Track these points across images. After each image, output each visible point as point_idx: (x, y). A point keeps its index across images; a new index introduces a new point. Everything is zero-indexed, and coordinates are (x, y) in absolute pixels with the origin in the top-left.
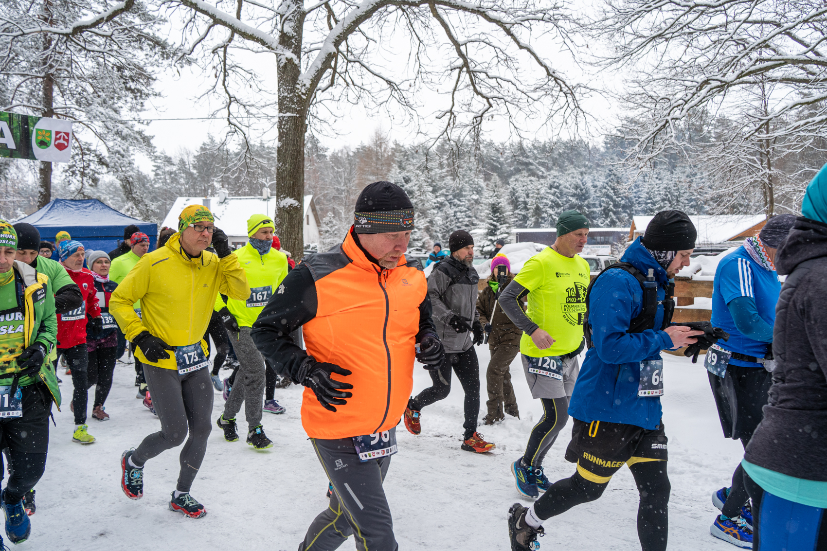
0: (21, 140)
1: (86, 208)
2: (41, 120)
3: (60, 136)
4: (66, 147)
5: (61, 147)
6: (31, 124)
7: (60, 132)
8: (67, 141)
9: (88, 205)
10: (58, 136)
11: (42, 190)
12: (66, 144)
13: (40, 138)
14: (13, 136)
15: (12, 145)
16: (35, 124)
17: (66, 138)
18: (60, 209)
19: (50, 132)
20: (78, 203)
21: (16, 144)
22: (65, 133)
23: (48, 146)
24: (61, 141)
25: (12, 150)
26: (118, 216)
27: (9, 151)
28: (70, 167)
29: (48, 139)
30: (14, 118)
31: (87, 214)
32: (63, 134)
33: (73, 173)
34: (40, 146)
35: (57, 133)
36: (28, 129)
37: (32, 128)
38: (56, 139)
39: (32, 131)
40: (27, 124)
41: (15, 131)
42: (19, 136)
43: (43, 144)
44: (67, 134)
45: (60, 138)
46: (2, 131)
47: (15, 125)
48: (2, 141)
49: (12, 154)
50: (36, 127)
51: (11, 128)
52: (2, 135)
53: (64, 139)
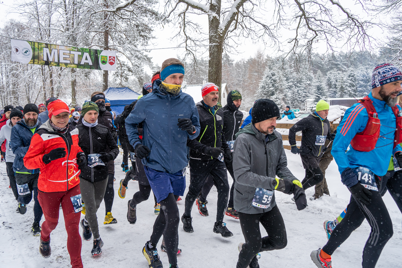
0: (94, 61)
1: (122, 91)
2: (103, 51)
4: (114, 63)
5: (111, 64)
6: (98, 53)
7: (111, 57)
8: (114, 61)
9: (124, 90)
11: (104, 84)
13: (103, 60)
14: (91, 59)
15: (91, 64)
16: (100, 53)
18: (111, 92)
19: (107, 56)
20: (119, 89)
22: (113, 57)
23: (106, 63)
24: (112, 61)
25: (91, 65)
26: (137, 95)
27: (90, 66)
28: (116, 73)
29: (106, 60)
30: (92, 51)
31: (123, 94)
33: (117, 75)
34: (102, 64)
35: (110, 57)
36: (97, 55)
37: (99, 55)
38: (110, 60)
40: (97, 53)
41: (92, 57)
42: (93, 60)
43: (104, 62)
44: (114, 57)
45: (111, 60)
46: (86, 57)
47: (92, 54)
48: (86, 61)
49: (91, 67)
50: (101, 54)
51: (90, 56)
52: (86, 59)
53: (113, 60)
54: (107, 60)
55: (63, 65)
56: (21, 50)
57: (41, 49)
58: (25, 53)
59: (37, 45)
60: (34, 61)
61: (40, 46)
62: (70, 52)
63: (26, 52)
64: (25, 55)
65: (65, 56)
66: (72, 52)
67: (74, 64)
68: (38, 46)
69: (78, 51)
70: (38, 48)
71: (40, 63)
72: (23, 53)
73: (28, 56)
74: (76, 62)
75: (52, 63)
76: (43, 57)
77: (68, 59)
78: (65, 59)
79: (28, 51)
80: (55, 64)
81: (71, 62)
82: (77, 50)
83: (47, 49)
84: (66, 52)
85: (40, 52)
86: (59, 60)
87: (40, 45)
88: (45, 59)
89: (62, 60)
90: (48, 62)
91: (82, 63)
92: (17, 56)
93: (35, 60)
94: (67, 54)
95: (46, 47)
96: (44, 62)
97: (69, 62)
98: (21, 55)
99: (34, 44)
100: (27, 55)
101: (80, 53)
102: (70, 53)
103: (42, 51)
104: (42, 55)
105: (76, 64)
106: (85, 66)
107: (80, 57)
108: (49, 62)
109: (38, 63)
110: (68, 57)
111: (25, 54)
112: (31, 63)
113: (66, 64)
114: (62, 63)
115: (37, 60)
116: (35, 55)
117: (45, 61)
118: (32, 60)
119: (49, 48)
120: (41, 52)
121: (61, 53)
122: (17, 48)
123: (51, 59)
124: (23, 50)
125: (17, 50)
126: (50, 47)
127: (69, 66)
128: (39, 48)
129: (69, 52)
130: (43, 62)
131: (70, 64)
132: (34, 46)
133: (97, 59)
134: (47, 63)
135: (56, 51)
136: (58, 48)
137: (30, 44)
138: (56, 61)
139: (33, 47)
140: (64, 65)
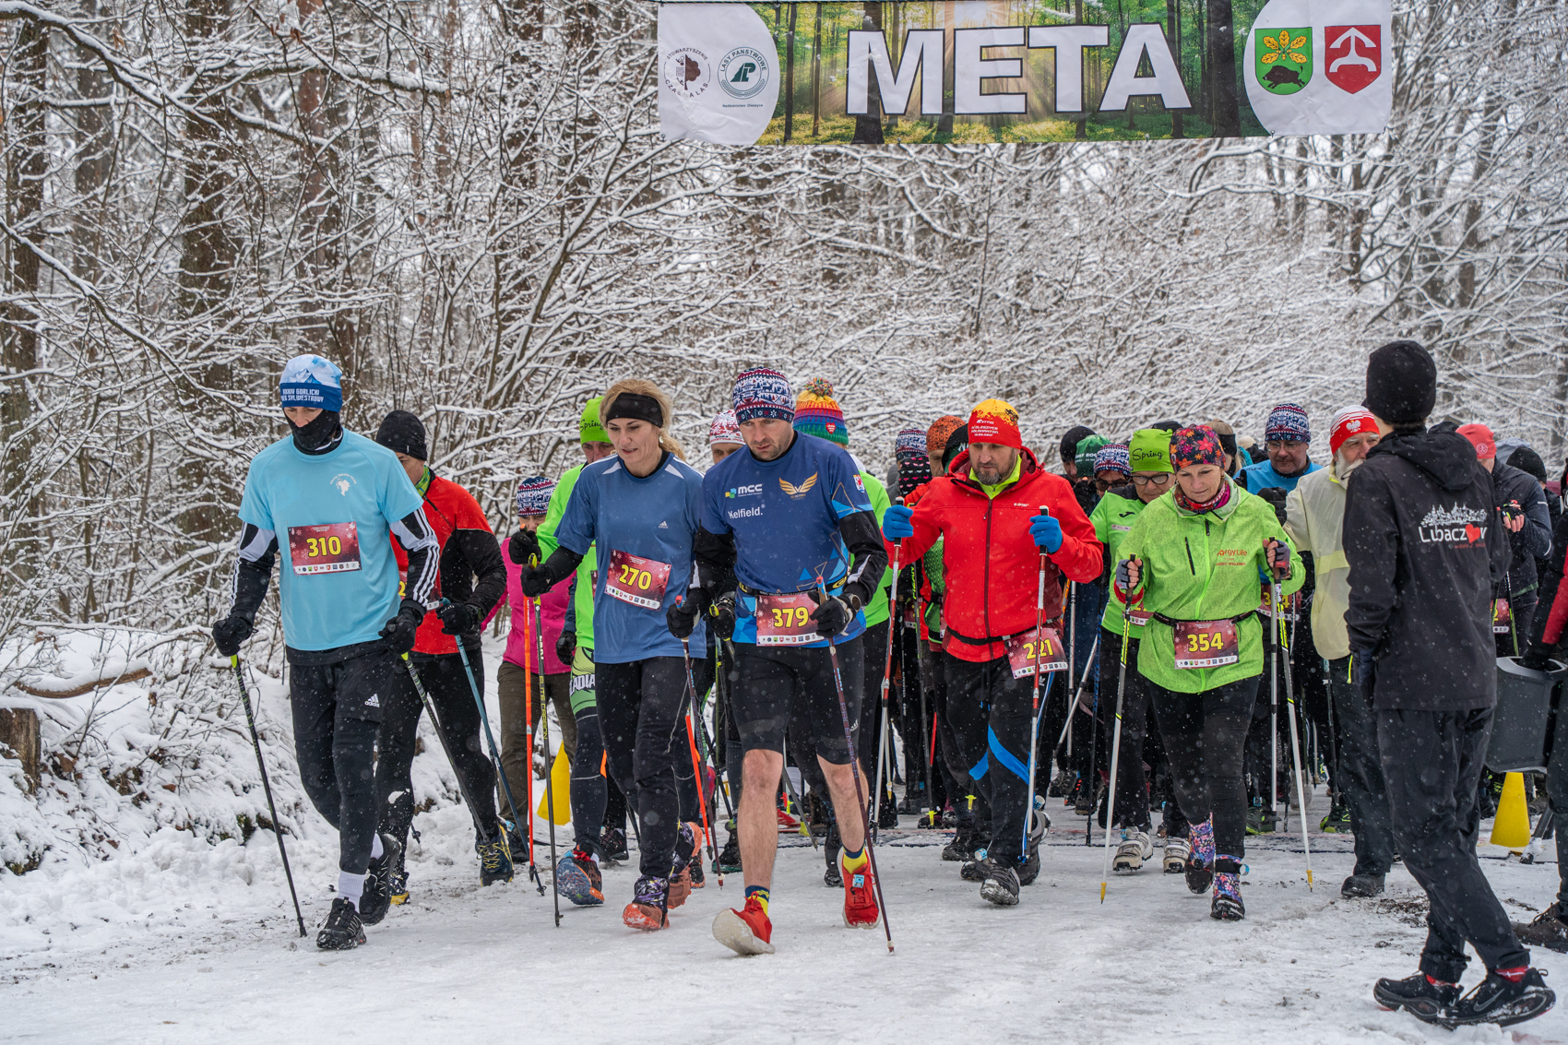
0: (1206, 77)
3: (1347, 43)
4: (1376, 74)
5: (1352, 80)
6: (1239, 15)
7: (1344, 29)
8: (1375, 54)
10: (1337, 44)
12: (1372, 67)
13: (1272, 60)
14: (1179, 68)
15: (1176, 97)
16: (1254, 15)
17: (1369, 43)
19: (1309, 29)
21: (1189, 91)
22: (1361, 28)
23: (1301, 84)
24: (1353, 59)
25: (1178, 112)
27: (1170, 118)
29: (1302, 59)
30: (1186, 6)
32: (1353, 33)
34: (1271, 87)
35: (1332, 33)
36: (1230, 34)
37: (1240, 31)
38: (1331, 56)
39: (1244, 39)
40: (1227, 18)
41: (1185, 50)
42: (1197, 66)
43: (1281, 77)
44: (1373, 31)
45: (1344, 51)
46: (1145, 55)
47: (1188, 27)
48: (1145, 87)
49: (1178, 125)
50: (1257, 24)
51: (1173, 41)
52: (1145, 68)
53: (1361, 49)
54: (1310, 54)
55: (979, 127)
56: (714, 69)
57: (834, 42)
58: (736, 79)
59: (812, 21)
60: (789, 128)
61: (827, 23)
62: (1026, 35)
63: (741, 76)
64: (737, 93)
65: (990, 69)
66: (1040, 36)
67: (1052, 111)
68: (818, 26)
69: (1079, 22)
70: (818, 39)
71: (824, 134)
72: (724, 85)
73: (755, 100)
74: (1069, 98)
75: (903, 125)
76: (840, 92)
77: (1012, 85)
78: (991, 86)
79: (752, 67)
80: (922, 131)
81: (1036, 102)
82: (1072, 15)
83: (876, 37)
84: (999, 37)
85: (824, 61)
86: (948, 103)
87: (832, 16)
88: (859, 103)
89: (969, 100)
90: (877, 122)
91: (1114, 100)
92: (687, 102)
93: (797, 117)
94: (1007, 52)
95: (866, 28)
96: (852, 123)
97: (1016, 104)
98: (716, 95)
99: (794, 15)
100: (748, 93)
101: (1099, 35)
102: (1026, 44)
103: (841, 55)
104: (837, 81)
105: (1066, 115)
106: (1137, 119)
107: (1097, 61)
108: (885, 121)
109: (815, 132)
110: (1013, 68)
111: (740, 85)
112: (769, 137)
113: (999, 123)
114: (967, 118)
115: (808, 117)
116: (796, 87)
117: (858, 117)
118: (781, 121)
119: (889, 28)
120: (833, 64)
121: (968, 46)
122: (694, 57)
123: (894, 100)
124: (725, 64)
125: (692, 70)
126: (896, 24)
127: (1019, 130)
128: (824, 38)
129: (1017, 37)
130: (844, 121)
131: (1029, 114)
132: (792, 27)
133: (1225, 57)
134: (871, 129)
135: (933, 42)
136: (948, 17)
137: (766, 19)
138: (933, 106)
139: (783, 37)
140: (985, 130)
